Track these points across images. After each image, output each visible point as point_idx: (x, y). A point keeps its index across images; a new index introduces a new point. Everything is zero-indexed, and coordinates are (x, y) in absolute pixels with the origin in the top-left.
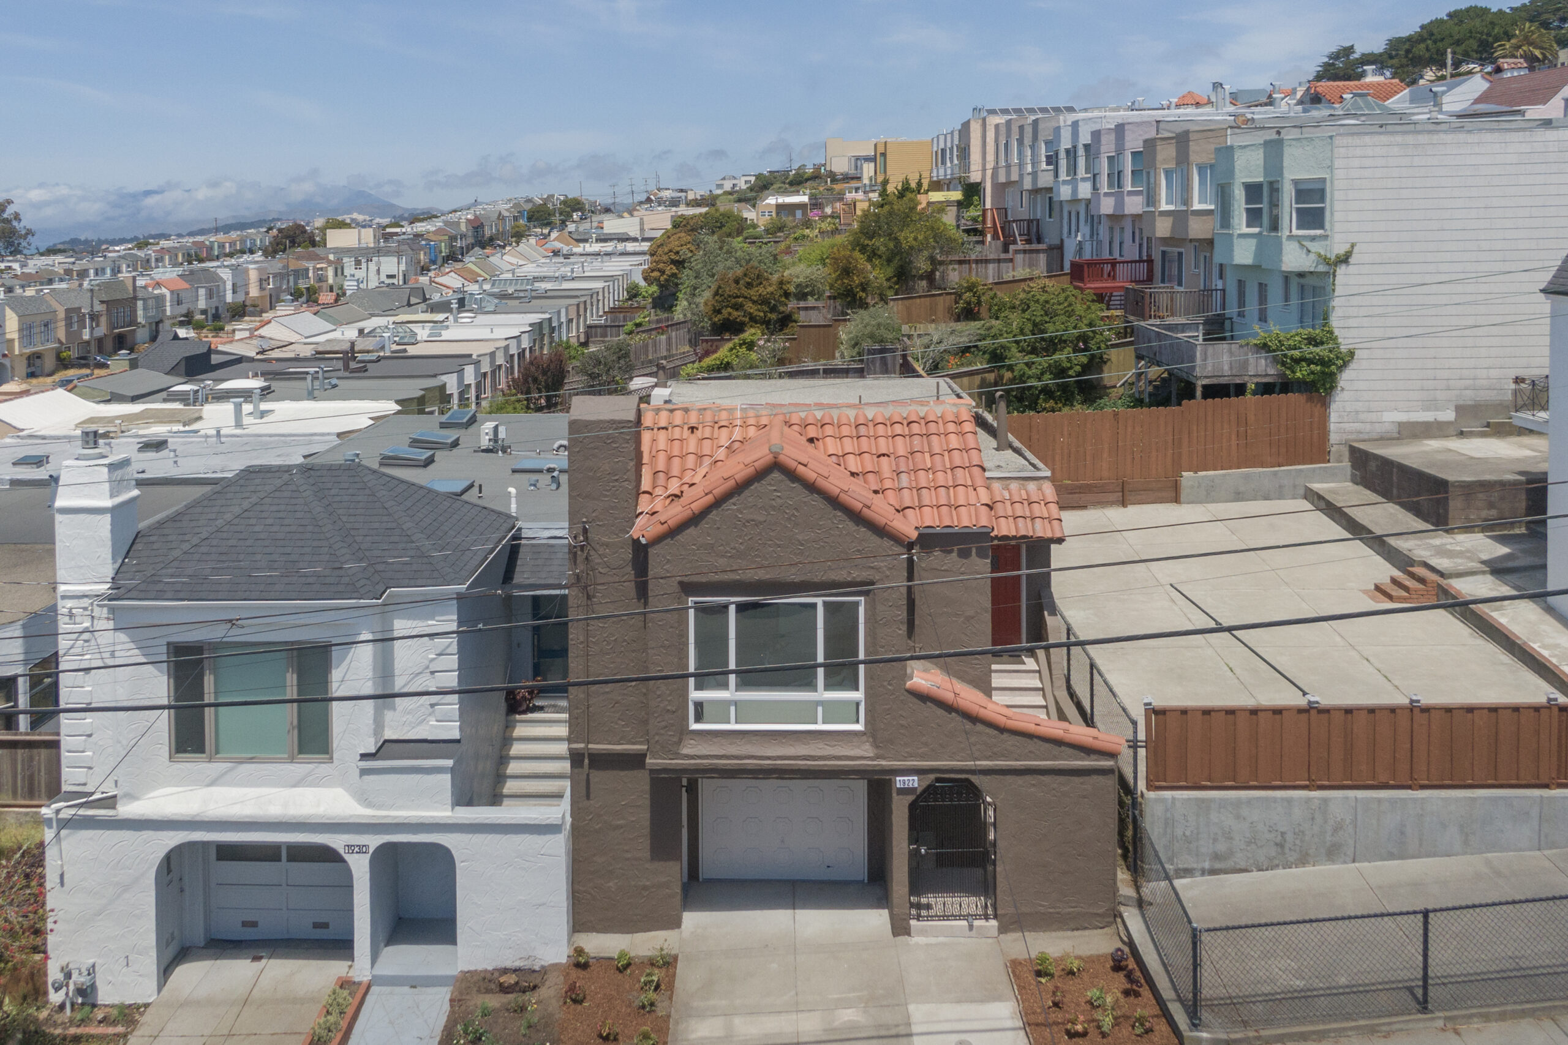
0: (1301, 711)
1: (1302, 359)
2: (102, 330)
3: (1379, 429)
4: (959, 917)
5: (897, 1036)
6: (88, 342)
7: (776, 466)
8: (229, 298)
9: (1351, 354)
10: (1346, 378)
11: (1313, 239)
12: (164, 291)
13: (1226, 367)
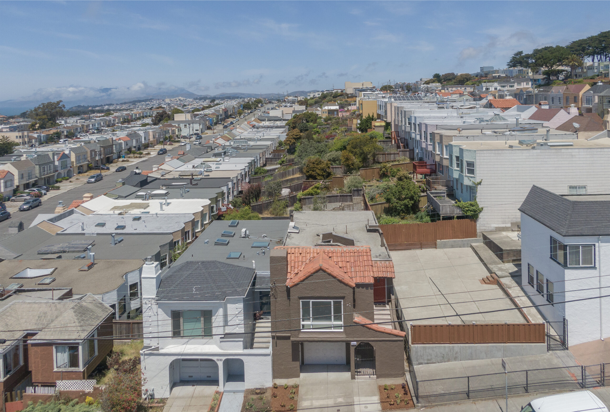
0: (447, 326)
1: (469, 210)
2: (102, 156)
3: (490, 229)
4: (367, 375)
5: (351, 405)
6: (98, 161)
7: (321, 269)
8: (143, 142)
9: (482, 209)
10: (481, 215)
11: (471, 177)
12: (122, 141)
13: (448, 212)
